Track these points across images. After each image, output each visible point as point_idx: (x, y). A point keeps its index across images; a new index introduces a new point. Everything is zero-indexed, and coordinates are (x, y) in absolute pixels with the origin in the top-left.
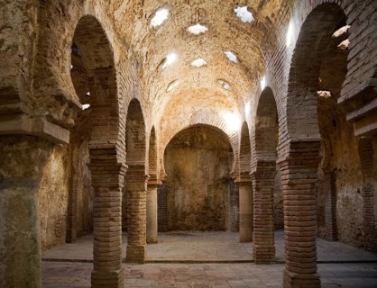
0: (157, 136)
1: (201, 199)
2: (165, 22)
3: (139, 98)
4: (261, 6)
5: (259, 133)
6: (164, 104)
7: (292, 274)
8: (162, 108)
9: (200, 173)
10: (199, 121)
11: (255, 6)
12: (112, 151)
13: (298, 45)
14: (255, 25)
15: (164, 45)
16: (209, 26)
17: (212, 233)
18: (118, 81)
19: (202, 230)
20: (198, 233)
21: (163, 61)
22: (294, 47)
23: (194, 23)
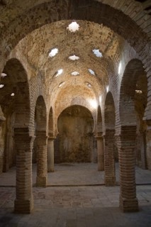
0: (54, 111)
1: (78, 145)
2: (56, 54)
3: (43, 95)
4: (106, 50)
5: (106, 114)
6: (57, 93)
7: (124, 199)
8: (56, 96)
9: (77, 130)
10: (76, 103)
11: (103, 51)
12: (27, 130)
13: (124, 75)
14: (103, 59)
15: (57, 65)
16: (80, 57)
17: (84, 164)
18: (30, 90)
19: (78, 162)
20: (76, 164)
21: (56, 73)
22: (122, 76)
23: (73, 55)
